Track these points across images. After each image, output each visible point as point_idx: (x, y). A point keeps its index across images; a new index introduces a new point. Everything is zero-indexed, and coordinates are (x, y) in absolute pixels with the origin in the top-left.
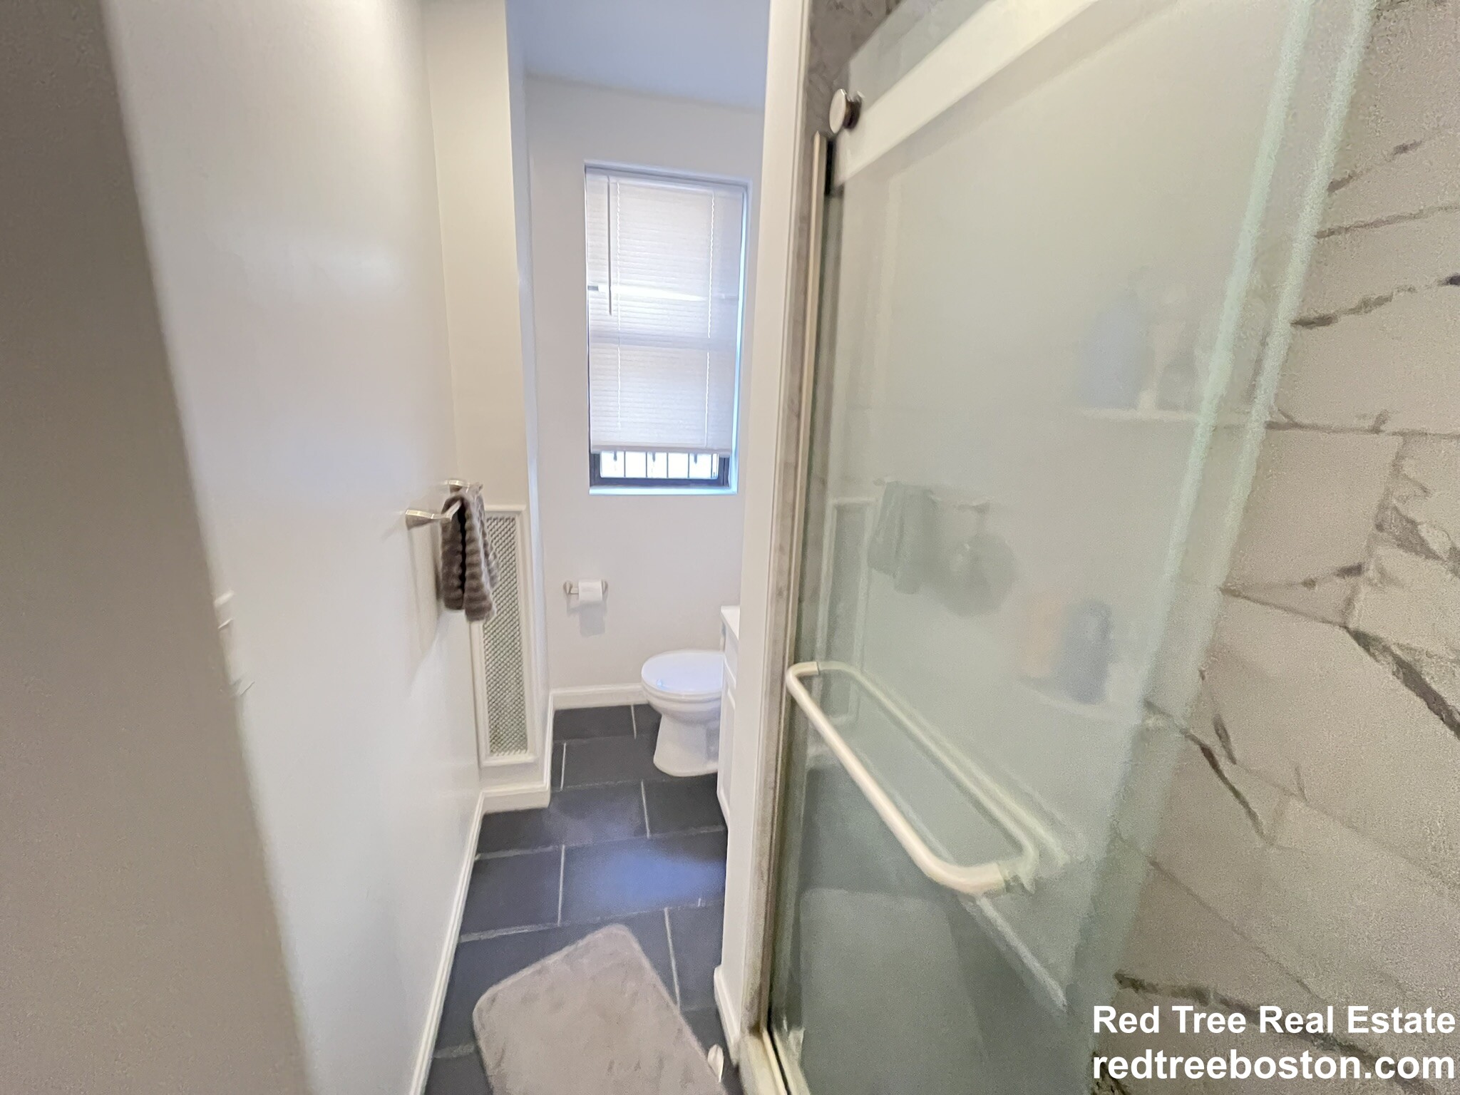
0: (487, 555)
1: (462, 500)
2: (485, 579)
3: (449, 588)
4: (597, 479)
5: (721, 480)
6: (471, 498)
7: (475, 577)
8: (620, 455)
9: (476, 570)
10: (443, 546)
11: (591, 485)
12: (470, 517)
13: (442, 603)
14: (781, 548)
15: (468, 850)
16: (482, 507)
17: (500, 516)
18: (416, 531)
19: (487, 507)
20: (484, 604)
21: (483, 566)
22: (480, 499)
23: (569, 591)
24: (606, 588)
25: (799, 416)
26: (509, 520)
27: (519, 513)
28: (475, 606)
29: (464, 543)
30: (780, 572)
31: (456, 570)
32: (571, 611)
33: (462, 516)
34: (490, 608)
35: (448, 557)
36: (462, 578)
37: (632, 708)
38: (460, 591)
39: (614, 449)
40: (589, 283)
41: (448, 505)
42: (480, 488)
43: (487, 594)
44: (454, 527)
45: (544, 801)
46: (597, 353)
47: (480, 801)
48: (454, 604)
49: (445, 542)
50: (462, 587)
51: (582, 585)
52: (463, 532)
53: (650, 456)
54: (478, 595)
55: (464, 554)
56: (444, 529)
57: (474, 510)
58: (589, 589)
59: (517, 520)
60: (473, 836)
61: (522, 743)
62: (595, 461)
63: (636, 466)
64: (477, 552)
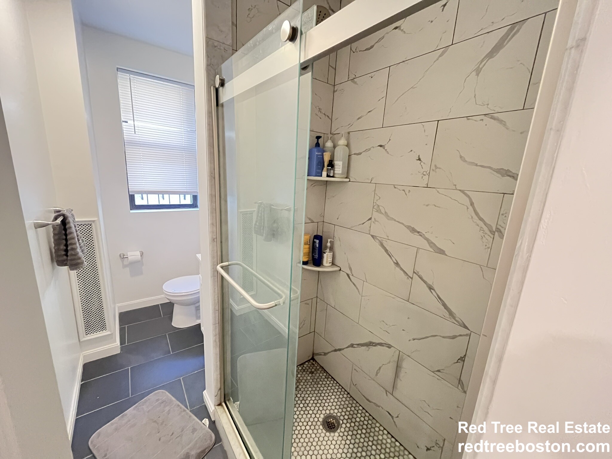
0: (79, 241)
1: (64, 215)
2: (79, 250)
3: (58, 256)
4: (134, 206)
5: (194, 205)
6: (68, 214)
7: (74, 249)
8: (145, 196)
9: (74, 246)
10: (54, 237)
11: (131, 210)
12: (69, 223)
13: (55, 264)
14: (213, 224)
15: (77, 379)
16: (74, 219)
17: (83, 223)
18: (39, 230)
19: (76, 220)
20: (79, 261)
21: (78, 245)
22: (73, 215)
23: (123, 257)
24: (142, 254)
25: (214, 178)
26: (89, 225)
27: (94, 221)
28: (74, 262)
29: (66, 235)
30: (213, 232)
31: (63, 247)
32: (125, 266)
33: (64, 223)
34: (82, 263)
35: (57, 242)
36: (66, 251)
37: (160, 305)
38: (65, 257)
39: (142, 193)
40: (123, 119)
41: (56, 218)
42: (72, 210)
43: (81, 256)
44: (60, 228)
45: (118, 351)
46: (129, 151)
47: (81, 358)
48: (61, 263)
49: (55, 235)
50: (67, 255)
51: (129, 254)
52: (65, 230)
53: (161, 196)
54: (76, 257)
55: (66, 240)
56: (54, 229)
57: (70, 219)
58: (134, 255)
59: (93, 225)
60: (79, 373)
61: (103, 327)
62: (132, 198)
63: (153, 200)
64: (74, 238)
